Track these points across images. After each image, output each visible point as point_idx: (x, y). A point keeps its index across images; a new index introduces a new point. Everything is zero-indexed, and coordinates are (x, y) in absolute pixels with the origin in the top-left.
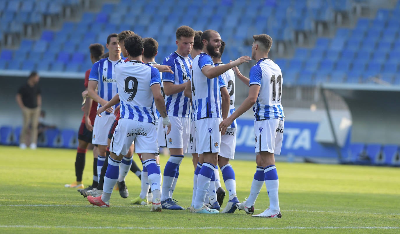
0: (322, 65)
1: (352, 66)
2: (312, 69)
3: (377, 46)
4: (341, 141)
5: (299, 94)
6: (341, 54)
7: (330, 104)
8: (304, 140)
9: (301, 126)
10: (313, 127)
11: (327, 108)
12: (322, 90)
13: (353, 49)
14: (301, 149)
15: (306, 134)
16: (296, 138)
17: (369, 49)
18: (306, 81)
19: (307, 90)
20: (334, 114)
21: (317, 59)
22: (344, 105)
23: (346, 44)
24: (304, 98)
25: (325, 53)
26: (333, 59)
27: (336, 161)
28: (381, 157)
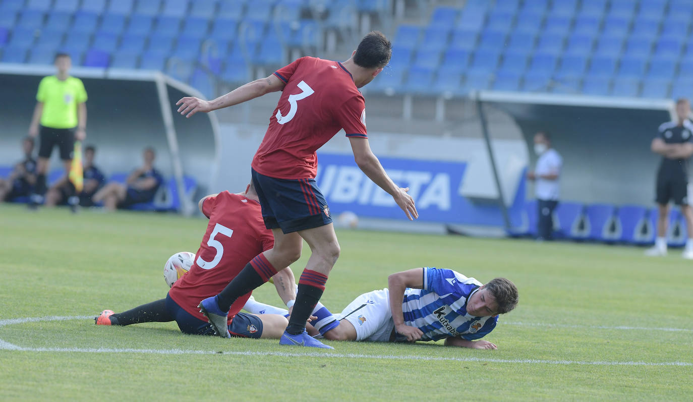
0: (446, 57)
1: (502, 59)
2: (430, 63)
3: (544, 24)
4: (509, 197)
5: (408, 108)
6: (481, 38)
7: (492, 128)
8: (438, 192)
9: (433, 168)
10: (456, 171)
11: (487, 137)
12: (480, 104)
13: (501, 27)
14: (433, 208)
15: (442, 181)
16: (423, 188)
17: (529, 29)
18: (419, 86)
20: (499, 146)
21: (437, 45)
22: (515, 130)
23: (487, 20)
24: (416, 116)
25: (451, 35)
26: (466, 45)
27: (499, 232)
28: (582, 227)
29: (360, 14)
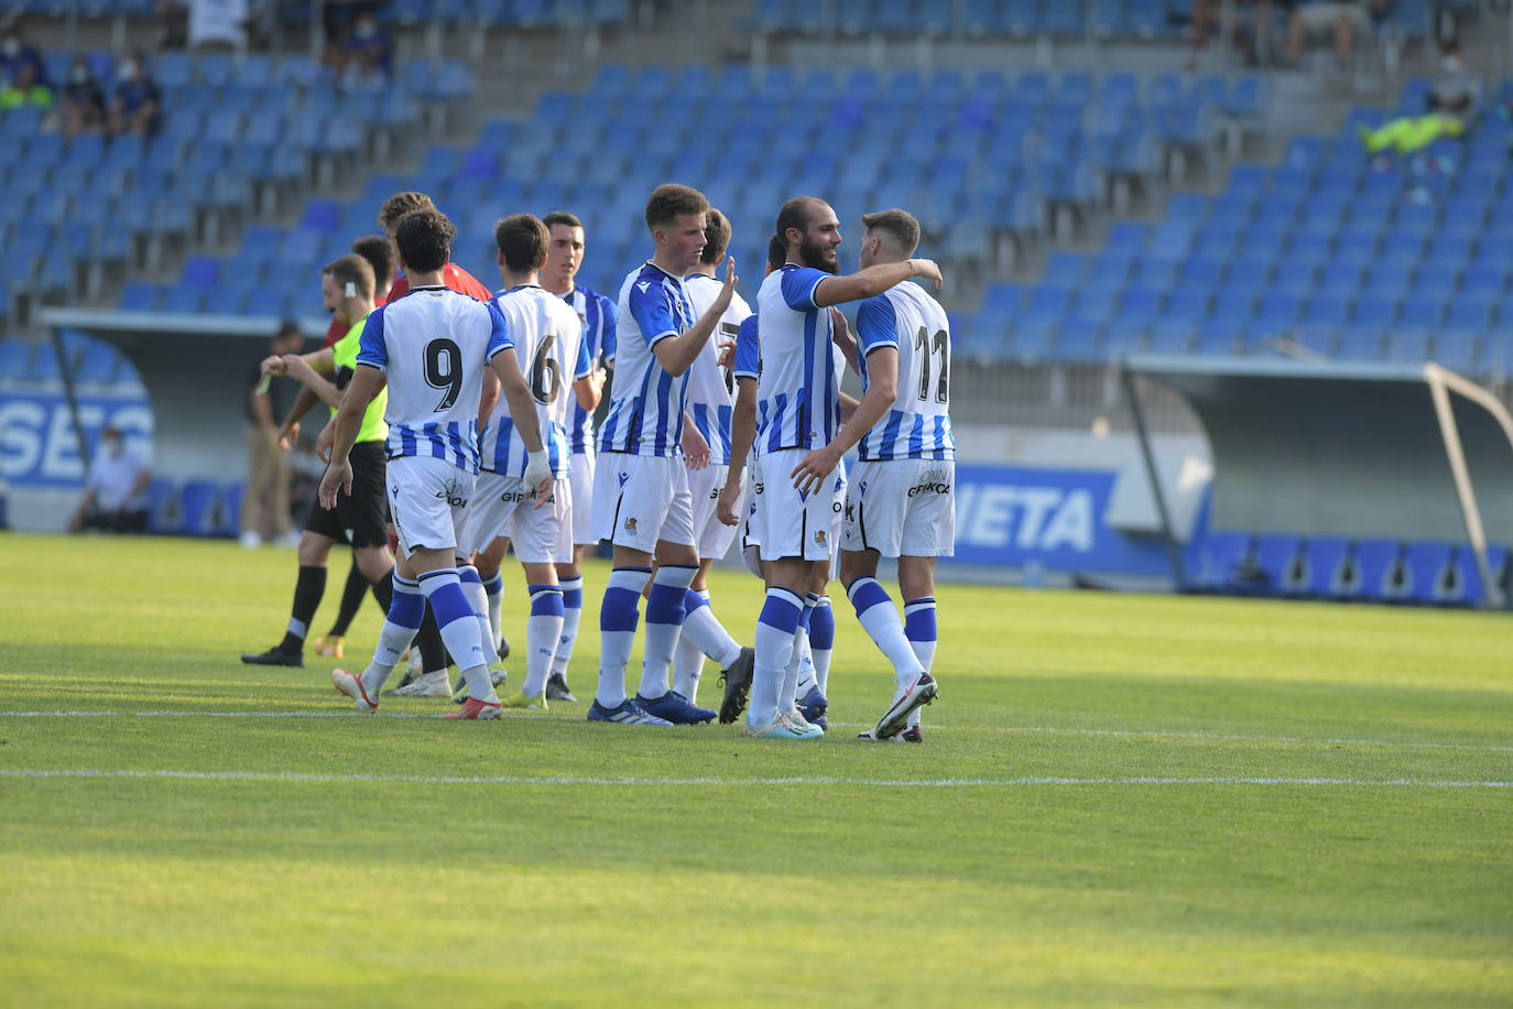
0: (1126, 301)
1: (1213, 305)
2: (1098, 313)
3: (1289, 245)
4: (1182, 527)
5: (1057, 388)
6: (1183, 270)
7: (1151, 415)
8: (1072, 521)
9: (1065, 481)
10: (1100, 486)
11: (1141, 430)
12: (1127, 376)
13: (1219, 253)
14: (1065, 548)
15: (1080, 504)
16: (1050, 516)
17: (1265, 255)
18: (1079, 350)
19: (1083, 376)
20: (1162, 445)
21: (1113, 283)
22: (1190, 419)
23: (1197, 241)
24: (1072, 398)
25: (1136, 268)
26: (1159, 283)
27: (1165, 583)
28: (1298, 574)
29: (996, 235)
